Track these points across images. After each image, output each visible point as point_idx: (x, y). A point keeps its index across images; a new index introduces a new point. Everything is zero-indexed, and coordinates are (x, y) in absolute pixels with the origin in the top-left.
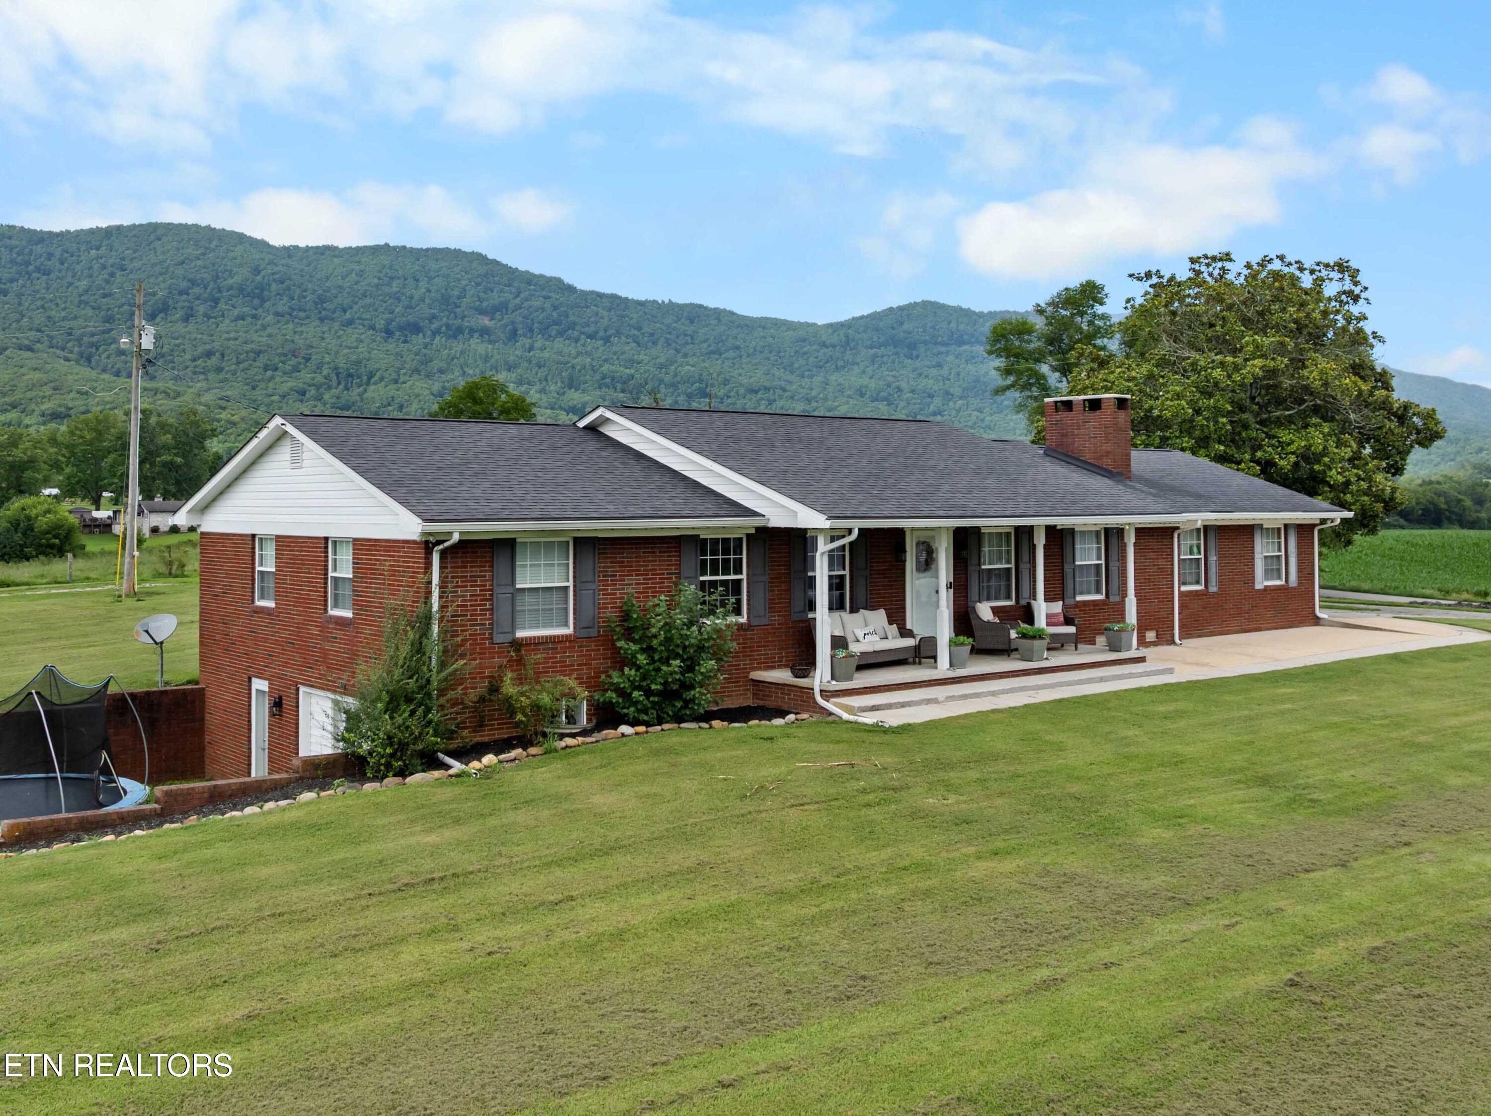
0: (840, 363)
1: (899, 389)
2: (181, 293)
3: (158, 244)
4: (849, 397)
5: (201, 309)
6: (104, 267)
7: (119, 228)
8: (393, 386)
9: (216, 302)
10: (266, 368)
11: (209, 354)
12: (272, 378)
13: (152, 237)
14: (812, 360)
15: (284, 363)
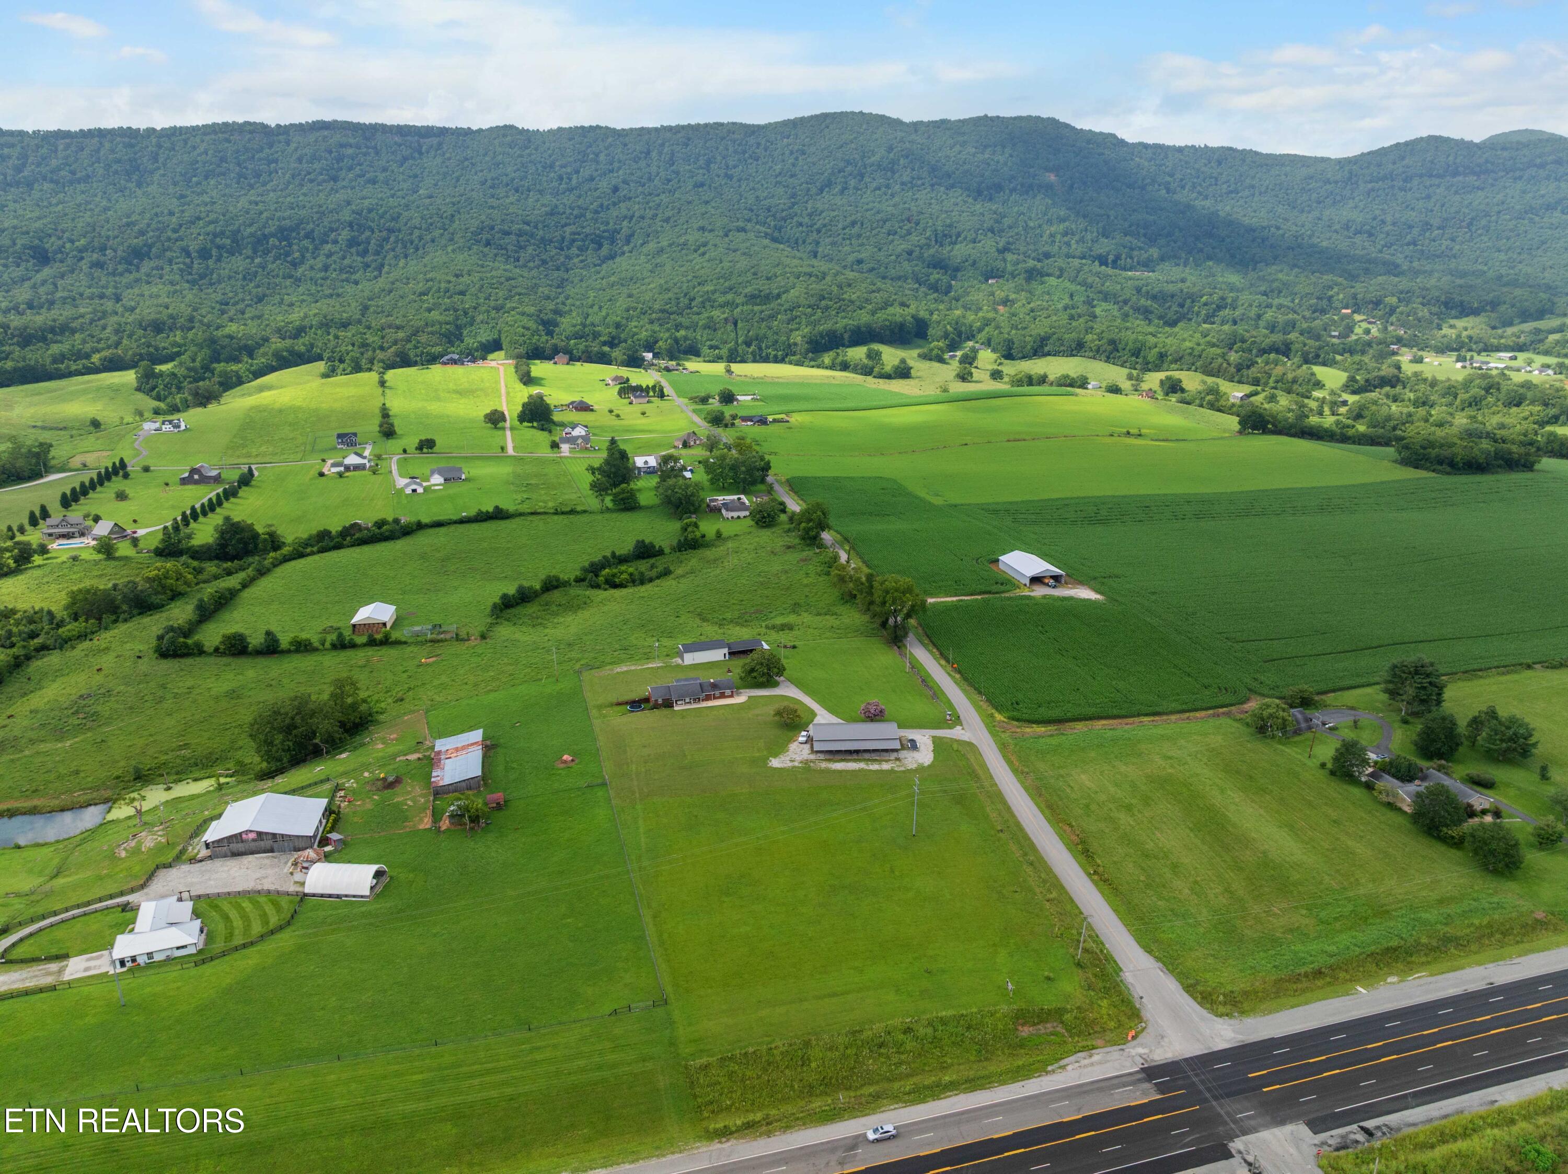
0: (1338, 198)
1: (1383, 222)
2: (840, 172)
3: (827, 131)
4: (1336, 231)
5: (852, 183)
6: (792, 153)
7: (802, 119)
8: (971, 245)
9: (862, 176)
10: (889, 234)
11: (853, 223)
12: (892, 241)
13: (823, 126)
14: (1314, 196)
15: (901, 228)
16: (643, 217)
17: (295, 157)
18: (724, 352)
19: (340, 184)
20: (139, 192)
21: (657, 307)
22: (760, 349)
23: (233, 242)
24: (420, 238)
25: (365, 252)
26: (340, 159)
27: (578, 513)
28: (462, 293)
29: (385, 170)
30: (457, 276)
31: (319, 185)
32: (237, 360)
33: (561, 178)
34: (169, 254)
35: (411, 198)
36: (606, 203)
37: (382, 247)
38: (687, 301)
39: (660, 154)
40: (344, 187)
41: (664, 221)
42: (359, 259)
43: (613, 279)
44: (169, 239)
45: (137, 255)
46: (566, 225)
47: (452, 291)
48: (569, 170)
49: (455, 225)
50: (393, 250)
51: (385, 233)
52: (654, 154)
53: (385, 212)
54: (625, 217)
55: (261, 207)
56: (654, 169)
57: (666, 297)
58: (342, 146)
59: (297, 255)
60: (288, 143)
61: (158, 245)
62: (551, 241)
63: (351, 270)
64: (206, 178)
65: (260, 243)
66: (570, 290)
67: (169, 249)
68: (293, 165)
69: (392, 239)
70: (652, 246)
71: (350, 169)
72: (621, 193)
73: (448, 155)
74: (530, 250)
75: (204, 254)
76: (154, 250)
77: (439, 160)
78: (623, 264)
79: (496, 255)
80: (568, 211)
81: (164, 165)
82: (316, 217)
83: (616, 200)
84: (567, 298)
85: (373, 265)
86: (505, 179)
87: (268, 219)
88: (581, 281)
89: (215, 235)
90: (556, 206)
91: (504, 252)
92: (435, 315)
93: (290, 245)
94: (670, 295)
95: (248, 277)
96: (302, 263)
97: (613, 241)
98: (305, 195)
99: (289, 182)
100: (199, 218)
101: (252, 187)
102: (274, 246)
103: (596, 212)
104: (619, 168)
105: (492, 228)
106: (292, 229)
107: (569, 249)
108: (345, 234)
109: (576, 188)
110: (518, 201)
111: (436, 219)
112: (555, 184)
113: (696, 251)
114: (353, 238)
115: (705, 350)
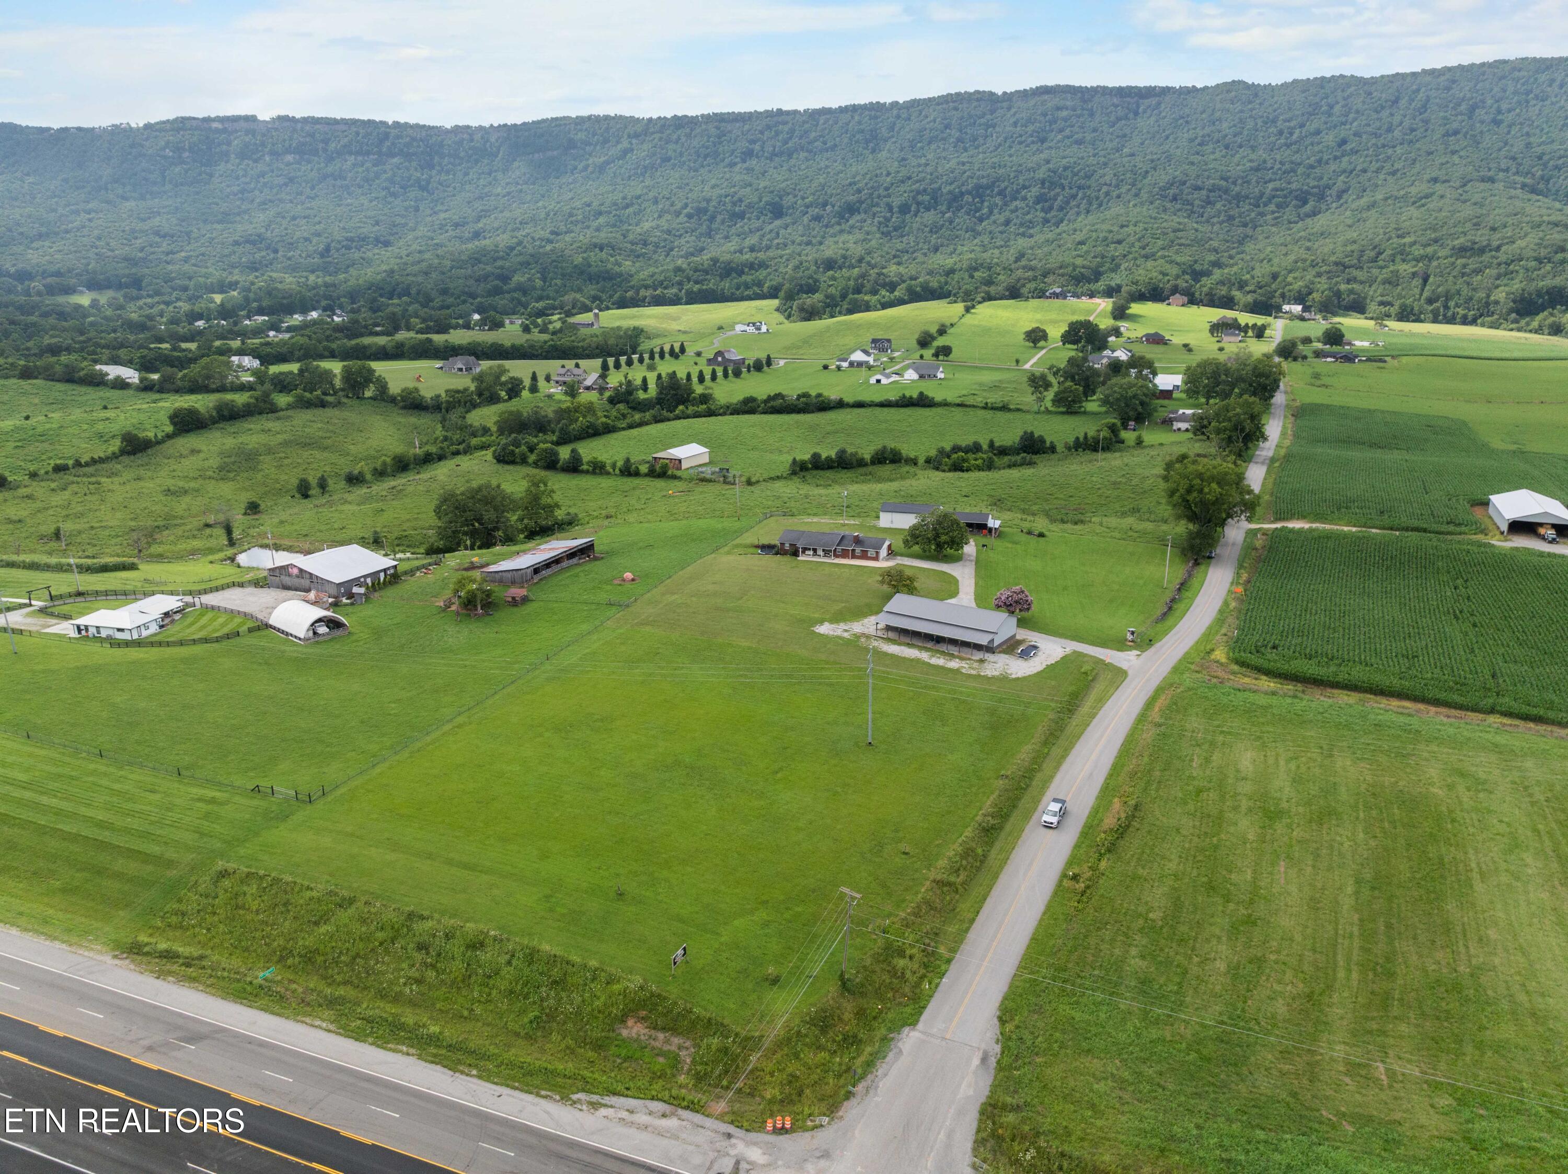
16: (1364, 171)
17: (1013, 120)
18: (1393, 310)
19: (1046, 145)
20: (871, 156)
21: (1333, 259)
22: (1446, 307)
23: (932, 198)
24: (1107, 194)
25: (1051, 208)
26: (1053, 122)
27: (1009, 410)
28: (1119, 242)
29: (1095, 130)
30: (1122, 226)
31: (1027, 146)
32: (874, 292)
33: (1281, 133)
34: (875, 209)
35: (1112, 156)
36: (1325, 157)
37: (1068, 203)
38: (1373, 254)
39: (1412, 100)
40: (1051, 148)
41: (1389, 174)
42: (1043, 214)
43: (1303, 234)
44: (879, 197)
45: (851, 209)
46: (1270, 181)
47: (1110, 240)
48: (1292, 124)
49: (1146, 181)
50: (1078, 206)
51: (1074, 191)
52: (1403, 103)
53: (1079, 171)
54: (1344, 171)
55: (966, 167)
56: (1397, 119)
57: (1349, 248)
58: (1059, 109)
59: (985, 210)
60: (1009, 109)
61: (869, 201)
62: (1247, 197)
63: (1031, 224)
64: (930, 143)
65: (955, 200)
66: (1250, 247)
67: (877, 205)
68: (1008, 129)
69: (1080, 195)
70: (1363, 202)
71: (1061, 131)
72: (1348, 147)
73: (1163, 114)
74: (1218, 206)
75: (904, 209)
76: (864, 206)
77: (1153, 119)
78: (1321, 222)
79: (1179, 210)
80: (1277, 166)
81: (898, 133)
82: (1012, 175)
83: (1338, 154)
84: (1238, 253)
85: (1053, 221)
86: (1216, 136)
87: (969, 177)
88: (1267, 238)
89: (918, 193)
90: (1265, 162)
91: (1189, 207)
92: (1079, 261)
93: (982, 202)
94: (1354, 247)
95: (935, 229)
96: (988, 218)
97: (1321, 197)
98: (1011, 156)
99: (1000, 145)
100: (909, 178)
101: (966, 150)
102: (967, 203)
103: (1312, 167)
104: (1355, 119)
105: (1184, 183)
106: (988, 187)
107: (1265, 205)
108: (1035, 191)
109: (1295, 143)
110: (1224, 157)
111: (1128, 175)
112: (1272, 139)
113: (1414, 203)
114: (1042, 195)
115: (1373, 307)
